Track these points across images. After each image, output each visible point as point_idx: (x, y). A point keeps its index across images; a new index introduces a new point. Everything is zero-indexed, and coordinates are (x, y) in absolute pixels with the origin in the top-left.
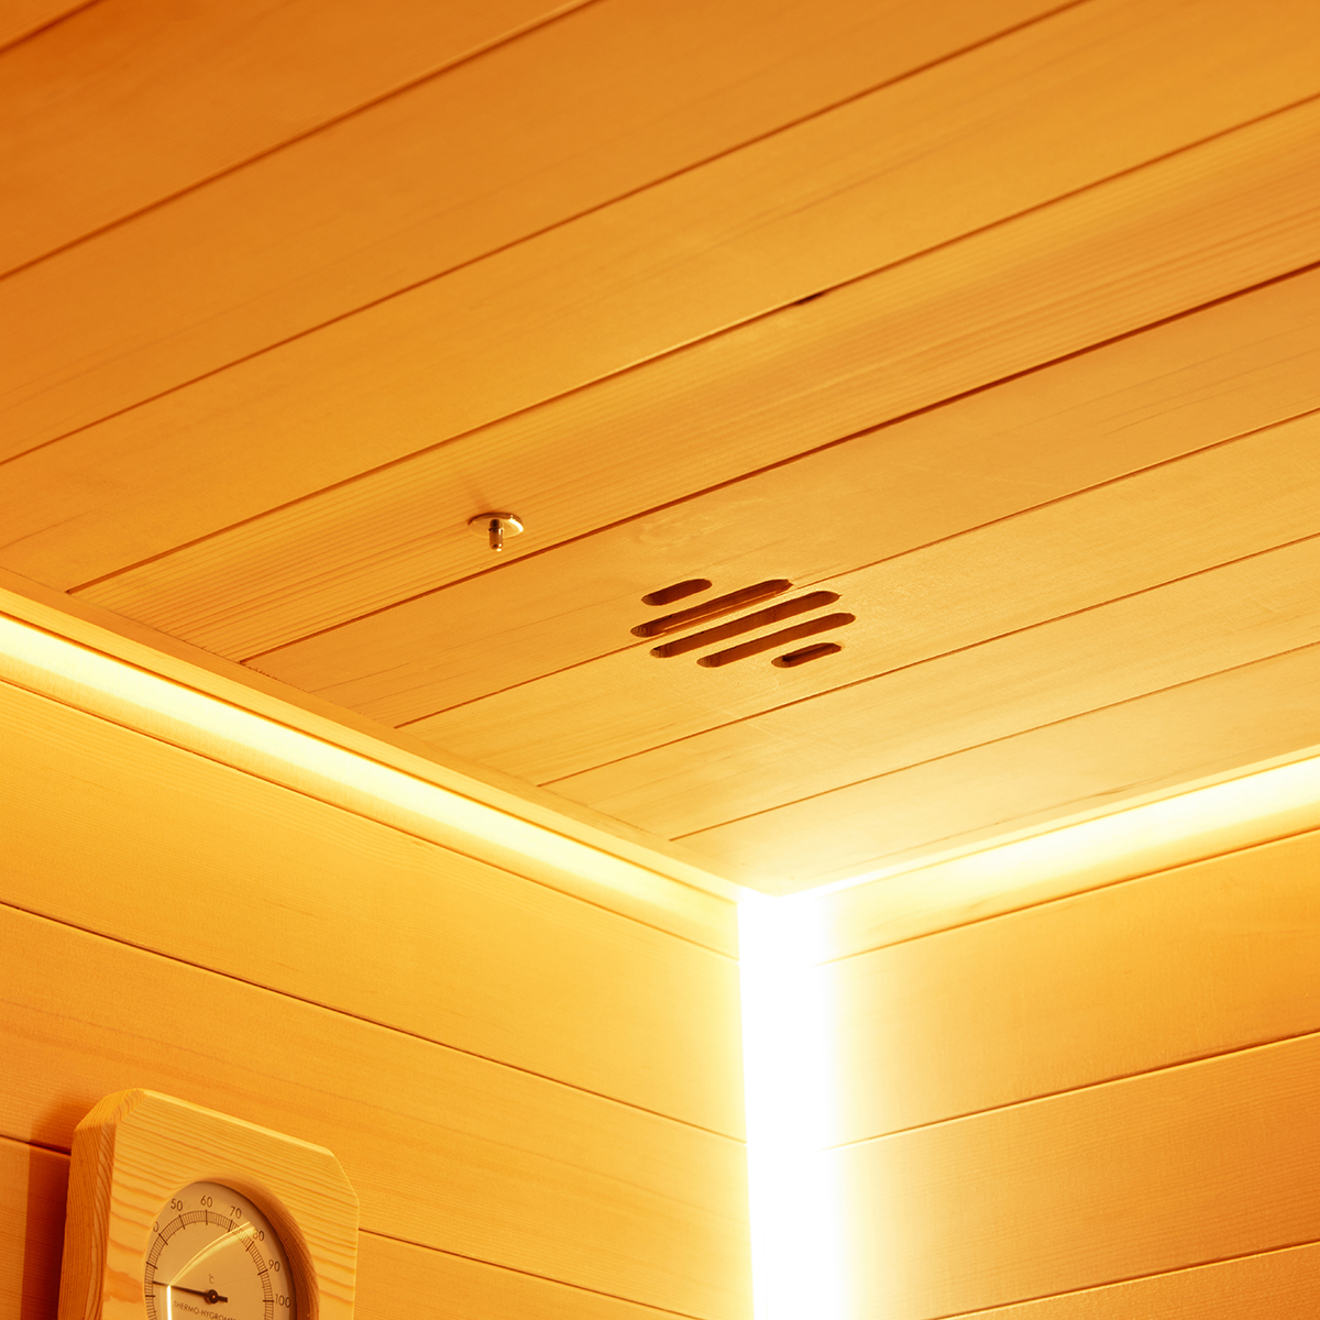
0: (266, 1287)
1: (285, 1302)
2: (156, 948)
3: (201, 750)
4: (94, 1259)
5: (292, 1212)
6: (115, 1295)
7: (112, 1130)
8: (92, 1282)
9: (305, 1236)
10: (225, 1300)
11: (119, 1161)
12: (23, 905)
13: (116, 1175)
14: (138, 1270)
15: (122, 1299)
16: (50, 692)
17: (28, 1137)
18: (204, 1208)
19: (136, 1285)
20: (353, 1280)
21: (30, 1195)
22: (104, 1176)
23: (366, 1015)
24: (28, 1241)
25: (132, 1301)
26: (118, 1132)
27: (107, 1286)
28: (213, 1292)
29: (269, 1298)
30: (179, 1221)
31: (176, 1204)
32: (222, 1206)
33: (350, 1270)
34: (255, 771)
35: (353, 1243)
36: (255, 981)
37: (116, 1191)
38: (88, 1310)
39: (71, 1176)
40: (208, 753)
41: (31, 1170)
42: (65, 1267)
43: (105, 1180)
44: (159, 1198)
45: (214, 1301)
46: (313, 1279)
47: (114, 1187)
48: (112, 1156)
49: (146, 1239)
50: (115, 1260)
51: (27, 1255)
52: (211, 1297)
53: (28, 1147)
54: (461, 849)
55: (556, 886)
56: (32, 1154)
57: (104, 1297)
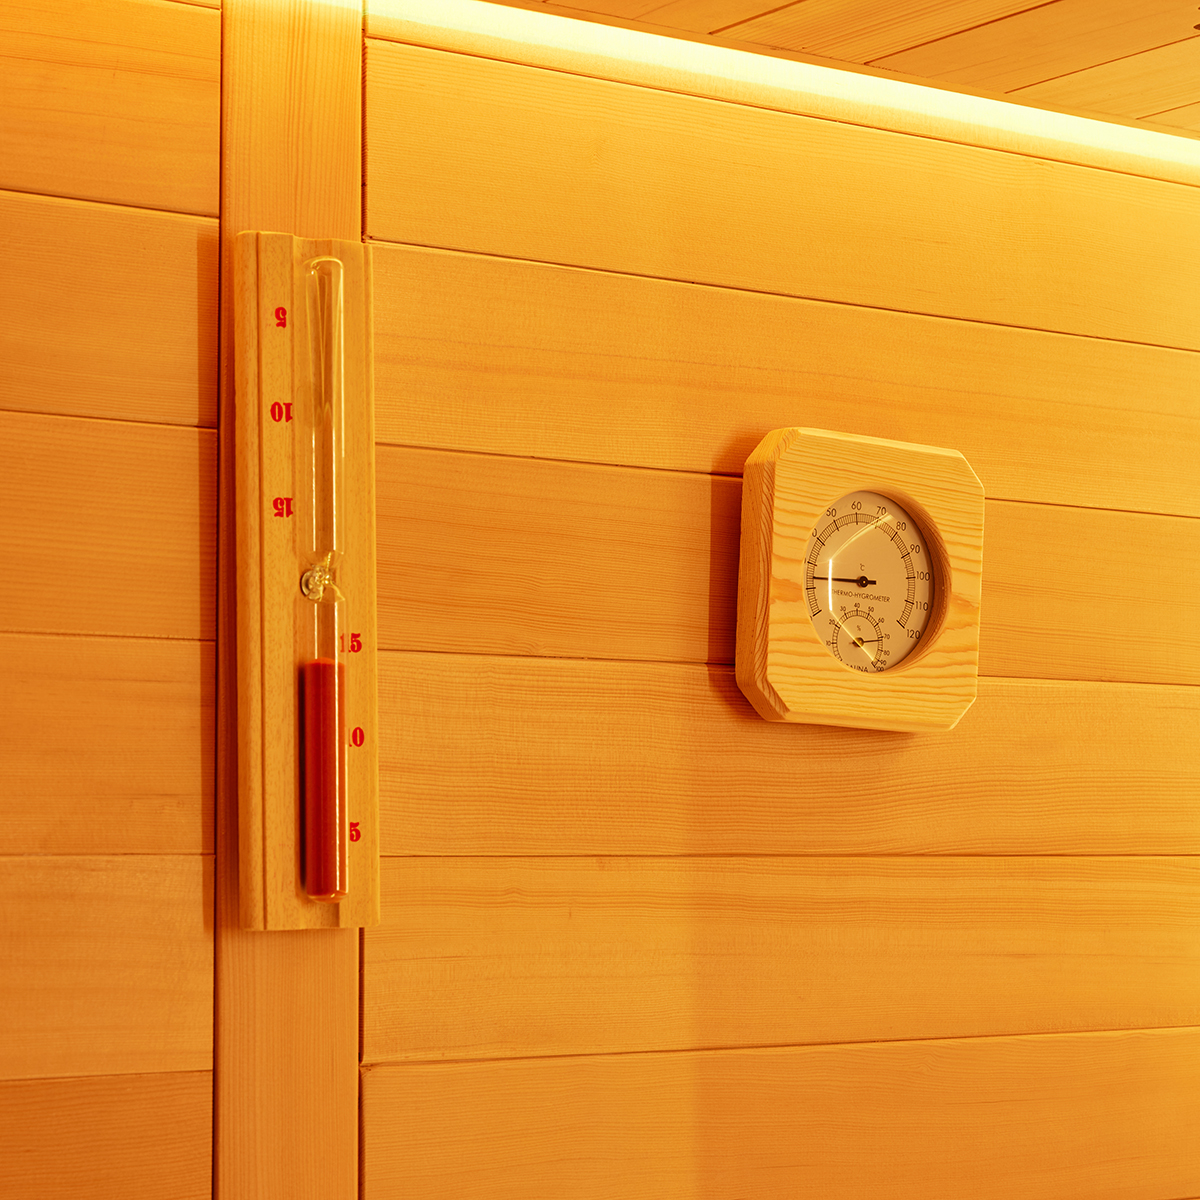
0: (909, 567)
1: (924, 576)
2: (811, 295)
3: (846, 119)
4: (761, 571)
5: (926, 509)
6: (779, 598)
7: (773, 466)
8: (761, 589)
9: (938, 526)
10: (874, 583)
11: (779, 491)
12: (697, 280)
13: (777, 503)
14: (799, 574)
15: (785, 600)
16: (713, 94)
17: (710, 470)
18: (854, 512)
19: (797, 587)
20: (981, 555)
21: (713, 515)
22: (767, 504)
23: (996, 321)
24: (713, 552)
25: (794, 601)
26: (777, 467)
27: (773, 592)
28: (864, 578)
29: (911, 575)
30: (834, 524)
31: (831, 512)
32: (869, 507)
33: (978, 548)
34: (894, 128)
35: (981, 525)
36: (898, 308)
37: (777, 515)
38: (759, 611)
39: (743, 501)
40: (851, 120)
41: (713, 496)
42: (741, 574)
43: (768, 507)
44: (814, 515)
45: (865, 586)
46: (946, 559)
47: (775, 512)
48: (773, 488)
49: (804, 550)
50: (778, 570)
51: (712, 563)
52: (863, 582)
53: (709, 477)
54: (1079, 161)
55: (1166, 178)
56: (713, 483)
57: (770, 601)
